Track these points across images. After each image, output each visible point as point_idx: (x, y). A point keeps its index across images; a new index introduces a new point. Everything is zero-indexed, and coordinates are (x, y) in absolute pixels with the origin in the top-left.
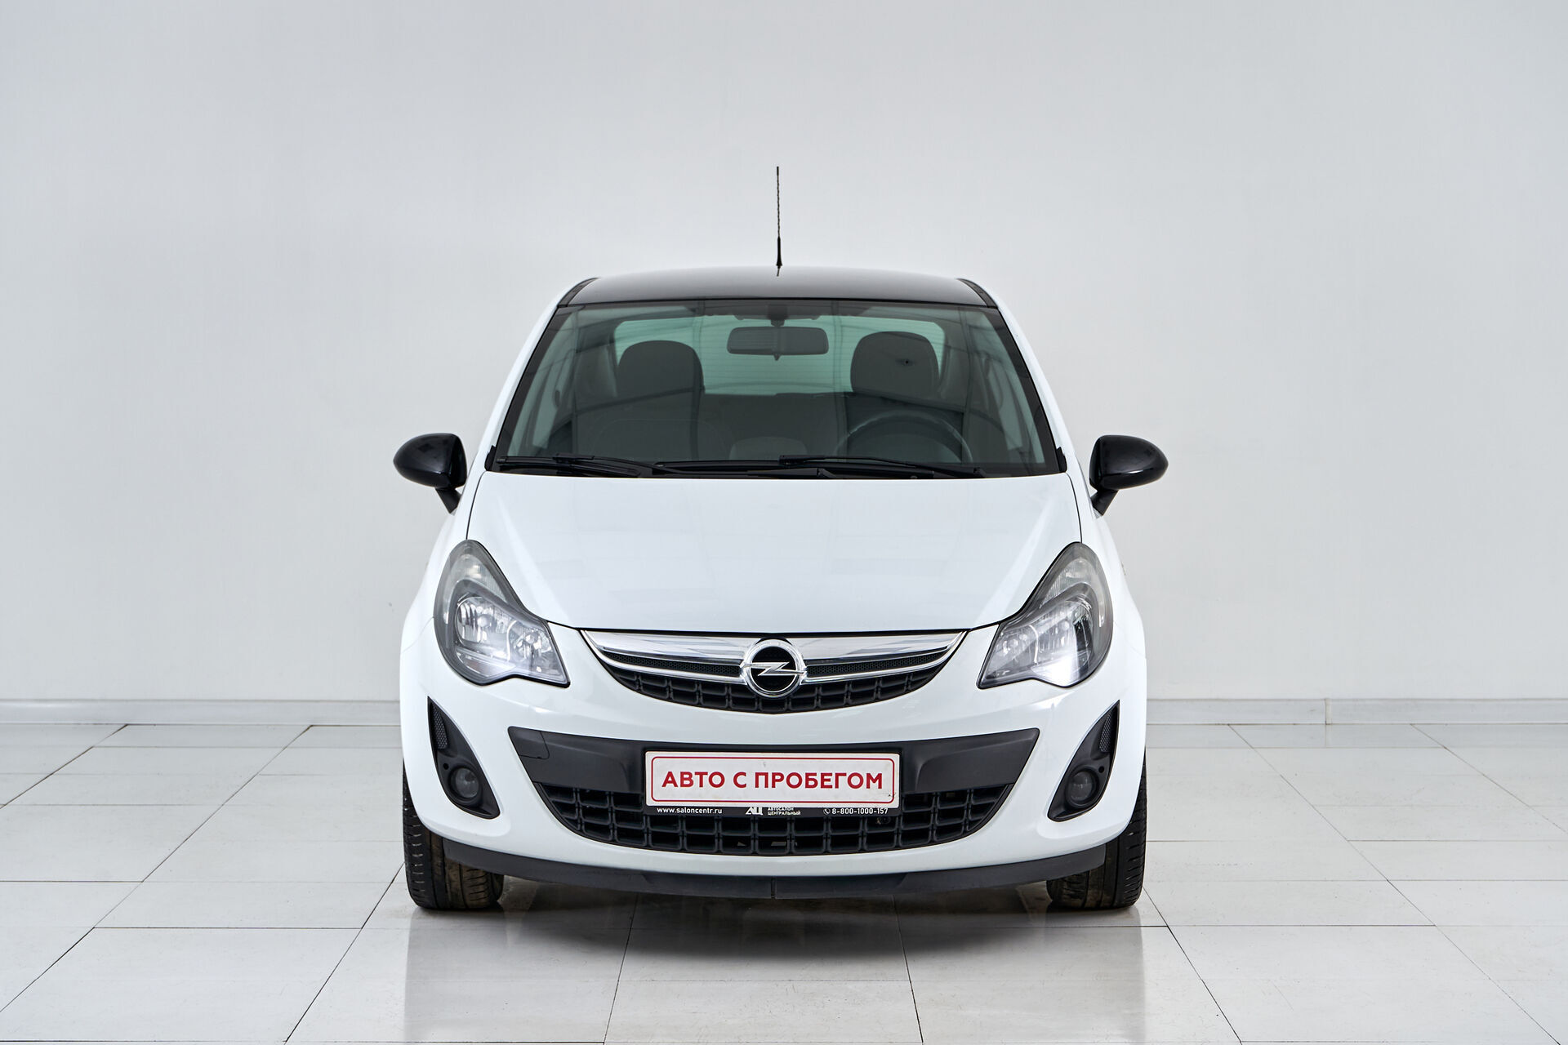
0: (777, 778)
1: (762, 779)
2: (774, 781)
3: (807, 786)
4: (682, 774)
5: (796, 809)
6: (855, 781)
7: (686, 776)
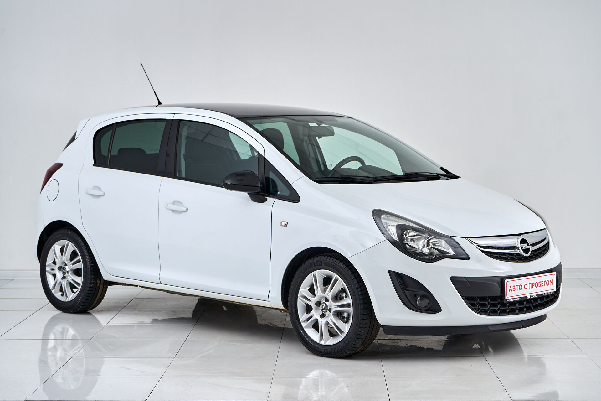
1: (530, 285)
2: (533, 285)
3: (539, 286)
5: (537, 295)
6: (548, 283)
7: (514, 287)
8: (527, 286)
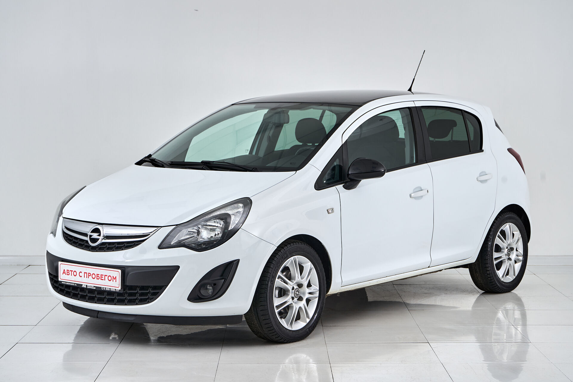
0: (89, 275)
1: (86, 274)
2: (89, 276)
3: (97, 279)
4: (67, 270)
5: (94, 287)
6: (110, 278)
8: (82, 274)
